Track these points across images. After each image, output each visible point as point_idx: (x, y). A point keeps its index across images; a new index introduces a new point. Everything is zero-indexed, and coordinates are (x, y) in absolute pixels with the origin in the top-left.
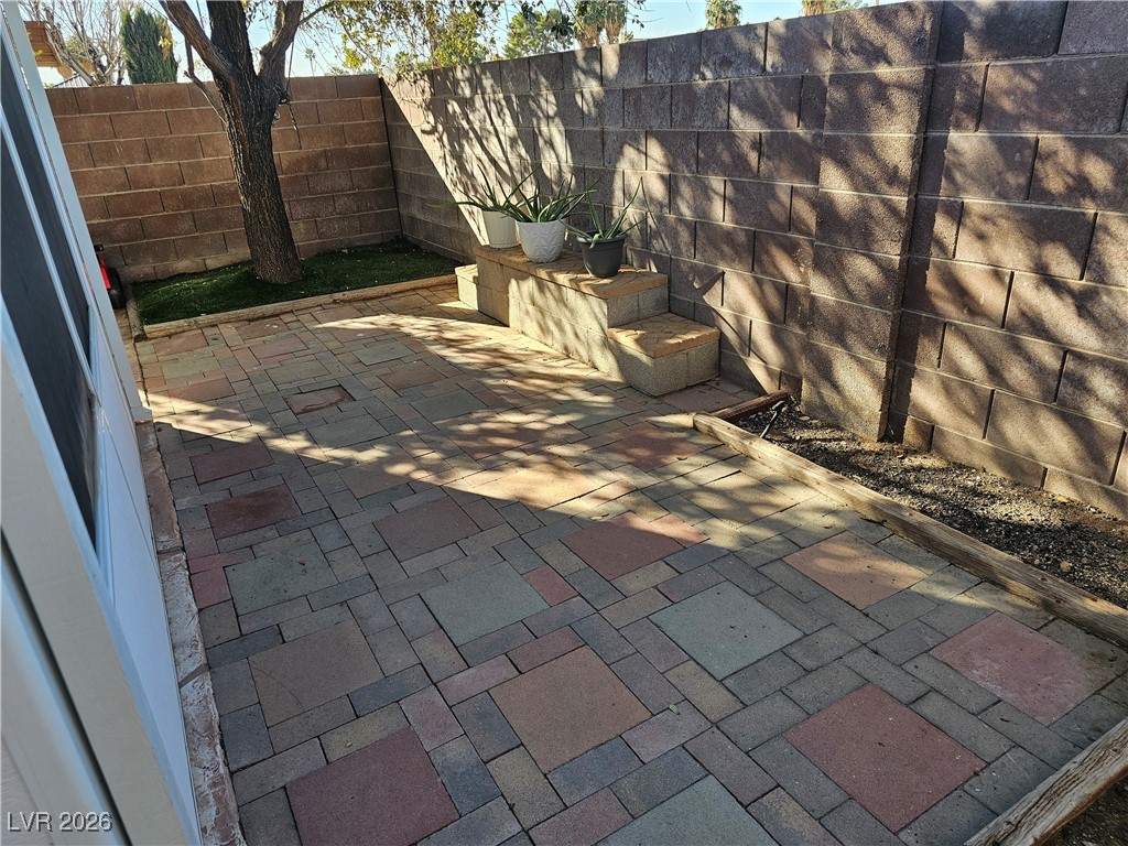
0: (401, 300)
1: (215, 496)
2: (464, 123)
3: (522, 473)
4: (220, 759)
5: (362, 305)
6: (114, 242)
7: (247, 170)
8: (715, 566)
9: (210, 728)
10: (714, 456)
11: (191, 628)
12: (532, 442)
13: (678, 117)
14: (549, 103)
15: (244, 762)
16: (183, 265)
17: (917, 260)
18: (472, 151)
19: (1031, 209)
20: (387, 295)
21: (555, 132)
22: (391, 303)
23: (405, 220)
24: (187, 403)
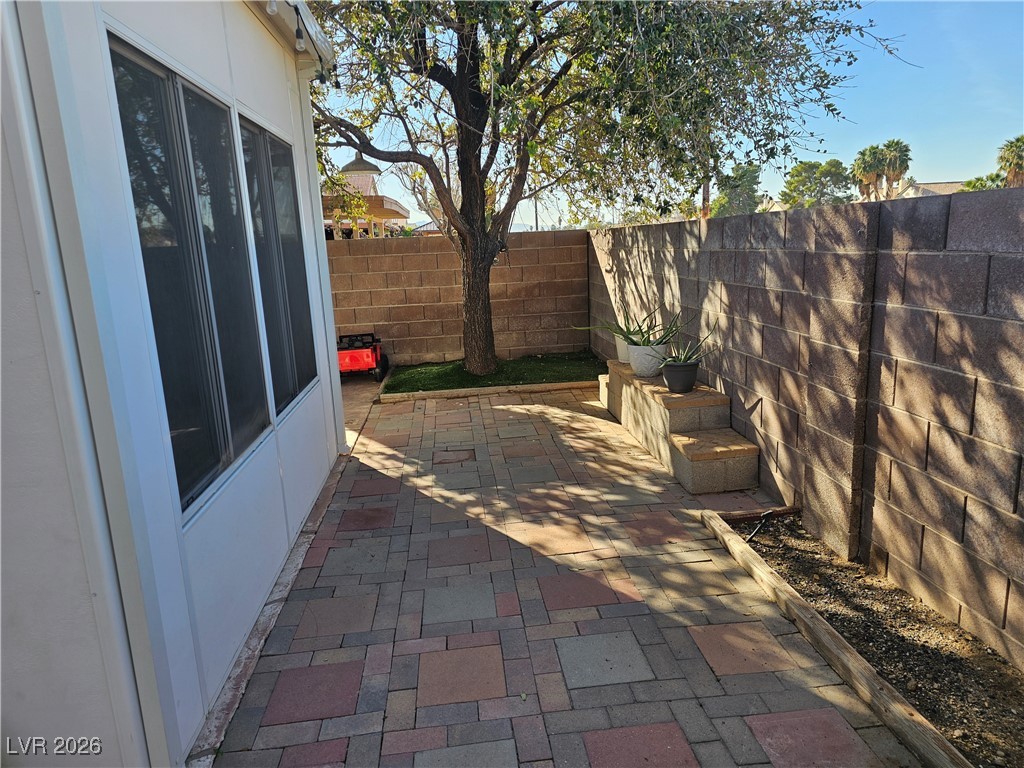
0: (556, 396)
1: (354, 506)
2: (627, 266)
3: (554, 529)
4: (259, 648)
5: (527, 396)
6: (390, 337)
7: (469, 295)
8: (631, 619)
9: (265, 630)
10: (708, 545)
11: (290, 576)
12: (576, 509)
13: (738, 275)
14: (670, 253)
15: (270, 653)
16: (430, 356)
17: (872, 404)
18: (630, 286)
19: (936, 370)
20: (549, 391)
21: (671, 275)
22: (549, 397)
23: (592, 337)
24: (383, 446)
